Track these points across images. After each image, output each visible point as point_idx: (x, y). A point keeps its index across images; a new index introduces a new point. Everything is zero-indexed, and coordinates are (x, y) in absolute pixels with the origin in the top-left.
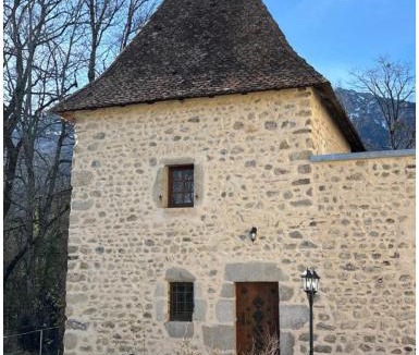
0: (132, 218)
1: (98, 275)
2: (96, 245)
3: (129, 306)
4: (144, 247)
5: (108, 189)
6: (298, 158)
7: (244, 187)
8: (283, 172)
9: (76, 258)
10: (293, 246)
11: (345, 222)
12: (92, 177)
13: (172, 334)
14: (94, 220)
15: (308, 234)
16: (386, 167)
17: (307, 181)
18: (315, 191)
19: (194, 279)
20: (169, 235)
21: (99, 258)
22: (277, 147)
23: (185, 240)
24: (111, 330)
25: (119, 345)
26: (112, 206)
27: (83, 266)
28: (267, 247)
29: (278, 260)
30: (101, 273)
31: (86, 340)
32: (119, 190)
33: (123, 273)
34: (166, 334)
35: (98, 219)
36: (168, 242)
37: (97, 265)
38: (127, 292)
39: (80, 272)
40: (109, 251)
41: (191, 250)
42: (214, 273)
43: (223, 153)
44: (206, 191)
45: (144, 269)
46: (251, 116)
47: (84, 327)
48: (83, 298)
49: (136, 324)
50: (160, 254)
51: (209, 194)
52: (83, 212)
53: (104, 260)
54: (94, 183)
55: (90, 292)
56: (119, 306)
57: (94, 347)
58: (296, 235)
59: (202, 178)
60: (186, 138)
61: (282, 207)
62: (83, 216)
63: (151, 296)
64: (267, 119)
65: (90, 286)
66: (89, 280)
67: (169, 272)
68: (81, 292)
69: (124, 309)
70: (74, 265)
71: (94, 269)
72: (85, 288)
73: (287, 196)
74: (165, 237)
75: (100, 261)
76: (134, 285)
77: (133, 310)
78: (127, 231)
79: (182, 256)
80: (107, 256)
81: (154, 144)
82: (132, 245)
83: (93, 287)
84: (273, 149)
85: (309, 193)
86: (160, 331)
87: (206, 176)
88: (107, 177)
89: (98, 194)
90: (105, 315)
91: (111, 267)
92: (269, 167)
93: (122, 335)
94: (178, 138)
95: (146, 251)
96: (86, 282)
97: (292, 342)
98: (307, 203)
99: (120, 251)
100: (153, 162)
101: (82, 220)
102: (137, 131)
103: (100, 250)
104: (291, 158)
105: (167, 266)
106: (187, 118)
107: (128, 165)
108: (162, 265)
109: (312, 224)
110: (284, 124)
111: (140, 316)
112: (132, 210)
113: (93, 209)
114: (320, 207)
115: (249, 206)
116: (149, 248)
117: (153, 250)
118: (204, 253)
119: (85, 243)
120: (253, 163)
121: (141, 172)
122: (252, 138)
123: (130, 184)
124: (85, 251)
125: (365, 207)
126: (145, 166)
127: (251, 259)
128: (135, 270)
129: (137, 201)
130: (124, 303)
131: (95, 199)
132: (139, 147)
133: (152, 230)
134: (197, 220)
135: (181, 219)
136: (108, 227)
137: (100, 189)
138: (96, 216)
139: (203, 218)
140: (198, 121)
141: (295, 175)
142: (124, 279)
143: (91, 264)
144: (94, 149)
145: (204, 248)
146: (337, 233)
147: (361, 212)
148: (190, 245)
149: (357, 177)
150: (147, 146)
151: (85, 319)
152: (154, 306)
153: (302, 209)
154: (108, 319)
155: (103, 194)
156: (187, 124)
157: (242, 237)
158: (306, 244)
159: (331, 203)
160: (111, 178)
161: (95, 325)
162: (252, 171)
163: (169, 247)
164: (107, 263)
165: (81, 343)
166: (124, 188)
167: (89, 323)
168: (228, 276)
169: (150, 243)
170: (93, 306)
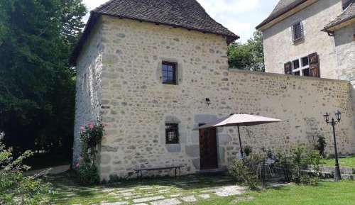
0: (144, 87)
1: (124, 118)
2: (122, 101)
3: (144, 136)
4: (152, 104)
5: (129, 68)
6: (223, 69)
7: (202, 78)
8: (218, 74)
9: (108, 107)
10: (223, 108)
11: (241, 99)
12: (117, 59)
13: (170, 150)
14: (120, 86)
15: (229, 103)
16: (254, 78)
17: (227, 80)
18: (230, 84)
19: (180, 122)
20: (166, 98)
21: (124, 108)
22: (215, 61)
23: (174, 102)
24: (134, 151)
25: (138, 159)
26: (131, 78)
27: (113, 113)
28: (212, 108)
29: (217, 114)
30: (126, 117)
31: (117, 157)
32: (136, 70)
33: (140, 118)
34: (166, 150)
35: (122, 85)
36: (166, 102)
37: (123, 112)
38: (144, 128)
39: (112, 116)
40: (131, 105)
41: (178, 107)
42: (189, 119)
43: (192, 60)
44: (184, 78)
45: (153, 116)
46: (203, 45)
47: (115, 150)
48: (114, 132)
49: (149, 146)
50: (162, 108)
51: (186, 80)
52: (112, 80)
53: (128, 109)
54: (118, 63)
55: (118, 129)
56: (138, 137)
57: (123, 161)
58: (224, 103)
59: (182, 71)
60: (172, 49)
61: (218, 90)
62: (111, 82)
63: (157, 131)
64: (210, 48)
65: (118, 125)
66: (118, 122)
67: (167, 118)
68: (112, 128)
69: (142, 138)
70: (107, 112)
71: (121, 115)
72: (115, 126)
73: (220, 85)
74: (164, 99)
75: (125, 110)
76: (147, 125)
77: (147, 138)
78: (142, 94)
79: (173, 110)
80: (130, 107)
81: (155, 48)
82: (145, 102)
83: (121, 126)
84: (213, 62)
85: (228, 85)
86: (163, 149)
87: (184, 70)
88: (127, 61)
89: (122, 71)
90: (129, 142)
91: (133, 114)
92: (212, 70)
93: (141, 152)
94: (168, 47)
95: (153, 106)
96: (115, 123)
97: (224, 150)
98: (227, 89)
99: (138, 105)
100: (155, 57)
101: (111, 85)
102: (145, 39)
103: (125, 104)
104: (220, 68)
105: (166, 115)
106: (173, 38)
107: (140, 56)
108: (163, 114)
109: (230, 99)
110: (217, 52)
111: (151, 142)
112: (144, 83)
113: (118, 79)
114: (232, 92)
115: (204, 87)
116: (155, 105)
117: (157, 106)
118: (184, 109)
119: (113, 99)
120: (204, 67)
121: (148, 62)
122: (204, 55)
123: (142, 67)
124: (115, 104)
125: (247, 93)
126: (151, 59)
127: (206, 113)
128: (147, 116)
129: (147, 78)
130: (142, 134)
131: (120, 73)
132: (147, 48)
133: (156, 95)
134: (180, 92)
135: (172, 90)
136: (129, 91)
137: (123, 67)
138: (121, 83)
139: (183, 91)
140: (178, 41)
141: (222, 76)
142: (141, 121)
143: (119, 112)
144: (118, 43)
145: (184, 107)
146: (239, 103)
147: (246, 95)
148: (177, 104)
149: (245, 80)
150: (151, 48)
151: (116, 145)
152: (159, 136)
153: (225, 91)
154: (132, 144)
155: (125, 71)
156: (173, 41)
157: (201, 102)
158: (228, 107)
159: (236, 90)
160: (130, 62)
161: (123, 148)
162: (204, 71)
163: (166, 105)
164: (130, 111)
165: (113, 160)
166: (139, 69)
167: (118, 147)
168: (196, 120)
169: (155, 102)
170: (121, 137)
